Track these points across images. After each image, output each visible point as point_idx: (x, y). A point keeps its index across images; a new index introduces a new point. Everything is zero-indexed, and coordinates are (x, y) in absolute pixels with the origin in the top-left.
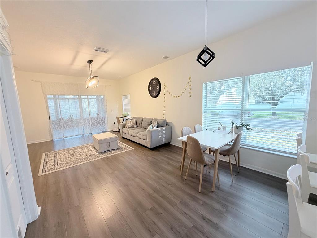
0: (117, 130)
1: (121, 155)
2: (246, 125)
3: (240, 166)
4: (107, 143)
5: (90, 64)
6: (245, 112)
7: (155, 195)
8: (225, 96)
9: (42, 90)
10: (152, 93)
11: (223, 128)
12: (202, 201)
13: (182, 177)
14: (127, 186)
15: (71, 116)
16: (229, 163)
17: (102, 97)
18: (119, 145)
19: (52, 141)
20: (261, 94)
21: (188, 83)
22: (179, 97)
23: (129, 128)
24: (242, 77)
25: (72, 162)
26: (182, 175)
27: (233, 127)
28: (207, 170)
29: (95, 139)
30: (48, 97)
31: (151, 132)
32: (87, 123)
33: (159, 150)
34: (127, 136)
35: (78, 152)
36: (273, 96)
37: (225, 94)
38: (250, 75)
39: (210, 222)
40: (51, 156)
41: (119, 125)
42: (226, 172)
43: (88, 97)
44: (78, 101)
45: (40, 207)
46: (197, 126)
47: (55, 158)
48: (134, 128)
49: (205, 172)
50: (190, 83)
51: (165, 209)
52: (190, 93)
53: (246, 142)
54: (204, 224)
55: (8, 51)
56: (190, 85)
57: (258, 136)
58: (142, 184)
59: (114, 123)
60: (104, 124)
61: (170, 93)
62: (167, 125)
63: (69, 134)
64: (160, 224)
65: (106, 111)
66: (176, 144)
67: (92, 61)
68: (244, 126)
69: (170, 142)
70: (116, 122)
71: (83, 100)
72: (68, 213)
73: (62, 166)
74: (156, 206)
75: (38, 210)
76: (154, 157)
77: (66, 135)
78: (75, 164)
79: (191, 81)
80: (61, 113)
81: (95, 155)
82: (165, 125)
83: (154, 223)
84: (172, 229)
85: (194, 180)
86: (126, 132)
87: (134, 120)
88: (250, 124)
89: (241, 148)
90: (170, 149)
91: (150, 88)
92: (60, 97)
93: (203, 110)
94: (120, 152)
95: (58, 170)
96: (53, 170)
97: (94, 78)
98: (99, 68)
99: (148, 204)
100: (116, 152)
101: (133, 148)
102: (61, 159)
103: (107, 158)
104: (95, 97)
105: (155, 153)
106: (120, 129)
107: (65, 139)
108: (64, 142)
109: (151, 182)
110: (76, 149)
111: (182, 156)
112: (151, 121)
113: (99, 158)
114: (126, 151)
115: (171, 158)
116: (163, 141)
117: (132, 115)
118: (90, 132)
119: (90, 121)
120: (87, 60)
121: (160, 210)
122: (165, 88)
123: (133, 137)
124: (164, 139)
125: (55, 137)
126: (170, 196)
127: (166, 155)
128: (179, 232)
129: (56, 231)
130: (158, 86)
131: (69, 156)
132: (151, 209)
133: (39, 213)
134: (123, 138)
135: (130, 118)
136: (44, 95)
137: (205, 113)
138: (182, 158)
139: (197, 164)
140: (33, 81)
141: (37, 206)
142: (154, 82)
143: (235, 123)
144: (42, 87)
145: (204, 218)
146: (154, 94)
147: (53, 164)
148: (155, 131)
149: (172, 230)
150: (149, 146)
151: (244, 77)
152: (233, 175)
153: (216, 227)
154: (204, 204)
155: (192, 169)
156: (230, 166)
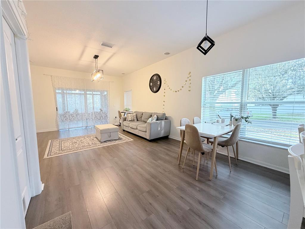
0: (118, 124)
1: (121, 145)
2: (245, 118)
3: (238, 159)
4: (108, 134)
5: (96, 59)
6: (244, 105)
7: (153, 180)
8: (224, 95)
9: (52, 83)
10: (152, 88)
11: (222, 121)
12: (199, 188)
13: (179, 166)
14: (126, 171)
15: (76, 110)
16: (228, 156)
17: (106, 93)
18: (120, 136)
19: (58, 131)
20: (261, 96)
21: (188, 78)
22: (178, 91)
23: (129, 121)
24: (242, 70)
25: (75, 148)
26: (179, 164)
27: (232, 120)
28: (205, 162)
29: (97, 129)
30: (57, 91)
31: (151, 124)
32: (91, 116)
33: (157, 142)
34: (127, 129)
35: (81, 141)
36: (273, 98)
37: (224, 93)
38: (250, 68)
39: (206, 206)
40: (56, 143)
41: (120, 119)
42: (224, 164)
43: (93, 93)
44: (83, 96)
45: (44, 184)
46: (196, 119)
47: (60, 144)
48: (134, 121)
49: (202, 163)
50: (190, 78)
51: (162, 193)
52: (190, 87)
53: (245, 135)
54: (200, 208)
55: (25, 35)
56: (190, 80)
57: (258, 135)
58: (140, 169)
59: (116, 117)
60: (106, 118)
61: (170, 88)
62: (166, 119)
63: (74, 126)
64: (156, 205)
65: (109, 105)
66: (174, 138)
67: (98, 56)
68: (243, 119)
69: (168, 136)
70: (118, 116)
71: (88, 96)
72: (69, 190)
73: (66, 151)
74: (153, 190)
75: (42, 187)
76: (152, 148)
77: (71, 126)
78: (78, 150)
79: (190, 76)
80: (67, 105)
81: (97, 144)
82: (165, 119)
83: (151, 204)
84: (168, 210)
85: (191, 169)
86: (127, 125)
87: (134, 114)
88: (249, 117)
89: (240, 141)
90: (168, 142)
91: (151, 84)
92: (68, 92)
93: (202, 104)
94: (120, 143)
95: (62, 154)
96: (58, 154)
97: (99, 71)
98: (104, 64)
99: (145, 187)
100: (116, 142)
101: (132, 140)
102: (65, 146)
103: (108, 147)
104: (99, 93)
105: (154, 145)
106: (121, 123)
107: (70, 129)
108: (69, 132)
109: (148, 169)
110: (80, 138)
111: (179, 148)
112: (150, 114)
113: (100, 147)
114: (125, 141)
115: (169, 149)
116: (162, 134)
117: (133, 110)
118: (93, 125)
119: (94, 115)
120: (94, 55)
121: (157, 193)
122: (165, 83)
123: (133, 129)
124: (163, 132)
125: (61, 128)
126: (167, 182)
127: (165, 147)
128: (175, 214)
129: (57, 205)
130: (159, 82)
131: (72, 143)
132: (148, 192)
133: (42, 189)
134: (124, 130)
135: (131, 112)
136: (53, 88)
137: (203, 106)
138: (180, 150)
139: (195, 156)
140: (45, 74)
141: (41, 182)
142: (155, 78)
143: (234, 116)
144: (52, 80)
145: (200, 203)
146: (155, 89)
147: (57, 149)
148: (154, 123)
149: (168, 212)
150: (148, 138)
151: (244, 70)
152: (231, 167)
153: (213, 211)
154: (201, 190)
155: (190, 160)
156: (228, 159)
